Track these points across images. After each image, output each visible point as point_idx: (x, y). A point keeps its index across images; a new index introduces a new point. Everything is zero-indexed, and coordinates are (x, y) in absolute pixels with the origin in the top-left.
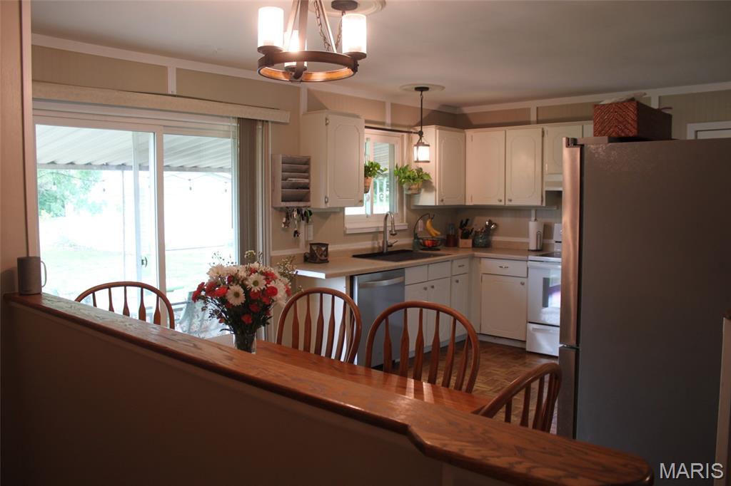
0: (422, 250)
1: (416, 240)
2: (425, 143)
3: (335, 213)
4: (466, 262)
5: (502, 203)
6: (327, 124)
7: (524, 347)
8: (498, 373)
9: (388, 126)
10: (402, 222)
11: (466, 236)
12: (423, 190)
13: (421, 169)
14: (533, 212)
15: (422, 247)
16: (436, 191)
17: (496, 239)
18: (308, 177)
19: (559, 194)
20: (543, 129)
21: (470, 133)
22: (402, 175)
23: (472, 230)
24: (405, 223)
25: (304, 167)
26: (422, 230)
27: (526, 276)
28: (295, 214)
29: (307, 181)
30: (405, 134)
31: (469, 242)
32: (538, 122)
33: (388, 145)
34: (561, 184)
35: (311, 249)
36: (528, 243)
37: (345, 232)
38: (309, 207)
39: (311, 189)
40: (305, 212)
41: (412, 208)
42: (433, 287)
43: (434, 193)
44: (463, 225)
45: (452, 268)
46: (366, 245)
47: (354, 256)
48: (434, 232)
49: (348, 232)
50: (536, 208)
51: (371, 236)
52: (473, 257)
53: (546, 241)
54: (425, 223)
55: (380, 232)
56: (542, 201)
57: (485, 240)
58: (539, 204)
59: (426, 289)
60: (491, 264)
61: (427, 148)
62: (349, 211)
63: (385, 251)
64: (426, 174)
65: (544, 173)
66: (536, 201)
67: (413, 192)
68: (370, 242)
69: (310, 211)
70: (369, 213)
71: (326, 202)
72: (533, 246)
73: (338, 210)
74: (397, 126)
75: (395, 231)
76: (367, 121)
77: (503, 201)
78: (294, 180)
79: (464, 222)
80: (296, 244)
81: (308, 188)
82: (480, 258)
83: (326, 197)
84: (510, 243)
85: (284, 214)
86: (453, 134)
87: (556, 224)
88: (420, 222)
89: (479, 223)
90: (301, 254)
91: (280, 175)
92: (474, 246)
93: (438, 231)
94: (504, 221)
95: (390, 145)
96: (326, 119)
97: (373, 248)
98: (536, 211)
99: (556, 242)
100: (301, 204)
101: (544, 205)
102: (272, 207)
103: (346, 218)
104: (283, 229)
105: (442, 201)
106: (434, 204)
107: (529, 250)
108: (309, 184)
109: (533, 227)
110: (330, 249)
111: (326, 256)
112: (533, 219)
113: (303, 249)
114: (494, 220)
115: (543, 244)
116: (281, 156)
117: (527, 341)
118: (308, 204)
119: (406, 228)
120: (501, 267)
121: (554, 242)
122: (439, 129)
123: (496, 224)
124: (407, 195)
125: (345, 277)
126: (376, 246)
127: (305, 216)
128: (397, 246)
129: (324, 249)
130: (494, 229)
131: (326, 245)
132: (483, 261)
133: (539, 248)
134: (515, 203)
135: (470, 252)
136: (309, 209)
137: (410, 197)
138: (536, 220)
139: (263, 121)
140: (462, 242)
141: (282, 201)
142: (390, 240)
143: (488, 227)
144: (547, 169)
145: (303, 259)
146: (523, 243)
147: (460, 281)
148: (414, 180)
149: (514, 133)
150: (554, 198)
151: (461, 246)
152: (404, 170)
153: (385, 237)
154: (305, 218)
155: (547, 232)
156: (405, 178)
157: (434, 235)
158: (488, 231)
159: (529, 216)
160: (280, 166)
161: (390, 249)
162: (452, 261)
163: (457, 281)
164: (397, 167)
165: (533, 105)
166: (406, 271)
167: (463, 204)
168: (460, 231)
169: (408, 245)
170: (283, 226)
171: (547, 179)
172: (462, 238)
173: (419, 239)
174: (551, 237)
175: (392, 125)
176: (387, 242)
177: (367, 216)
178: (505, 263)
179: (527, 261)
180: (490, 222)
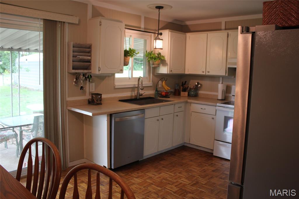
0: (160, 97)
1: (156, 92)
2: (161, 38)
3: (109, 76)
4: (183, 105)
5: (204, 73)
6: (100, 25)
7: (212, 152)
8: (195, 170)
9: (142, 29)
10: (150, 82)
11: (184, 90)
12: (161, 65)
13: (160, 53)
14: (221, 79)
15: (160, 96)
16: (168, 65)
17: (201, 92)
18: (90, 56)
19: (235, 69)
20: (228, 33)
21: (188, 35)
22: (150, 56)
23: (188, 88)
24: (151, 82)
25: (88, 50)
26: (161, 86)
27: (215, 114)
28: (81, 76)
29: (89, 58)
30: (153, 34)
31: (186, 93)
32: (226, 29)
33: (143, 40)
34: (236, 64)
35: (92, 97)
36: (217, 96)
37: (114, 87)
38: (90, 73)
39: (92, 63)
40: (88, 76)
41: (156, 74)
42: (162, 119)
43: (167, 67)
44: (183, 84)
45: (174, 108)
46: (127, 94)
47: (120, 101)
48: (167, 88)
49: (116, 87)
50: (223, 77)
51: (131, 89)
52: (187, 102)
53: (227, 95)
54: (162, 83)
55: (136, 87)
56: (226, 73)
57: (195, 93)
58: (224, 74)
59: (158, 120)
60: (197, 106)
61: (162, 41)
62: (117, 76)
63: (138, 98)
64: (163, 56)
65: (228, 58)
66: (222, 72)
67: (156, 66)
68: (130, 93)
69: (91, 75)
70: (130, 77)
71: (99, 71)
72: (220, 97)
73: (110, 75)
74: (147, 29)
75: (143, 87)
76: (126, 25)
77: (205, 72)
78: (81, 57)
79: (184, 83)
80: (84, 93)
81: (90, 62)
82: (191, 103)
83: (99, 68)
84: (208, 95)
85: (75, 77)
86: (179, 35)
87: (233, 86)
88: (160, 82)
89: (193, 83)
90: (87, 99)
91: (71, 54)
92: (189, 95)
93: (169, 87)
94: (205, 83)
95: (144, 40)
96: (100, 22)
97: (132, 96)
98: (223, 78)
99: (233, 96)
100: (86, 71)
101: (227, 75)
102: (68, 72)
103: (115, 79)
104: (75, 85)
105: (171, 71)
106: (167, 73)
107: (218, 99)
108: (91, 60)
109: (221, 87)
110: (103, 96)
111: (101, 100)
112: (221, 82)
113: (88, 97)
114: (200, 82)
115: (226, 96)
116: (72, 43)
117: (214, 150)
118: (90, 71)
119: (152, 85)
120: (201, 108)
121: (232, 96)
122: (170, 32)
123: (201, 85)
124: (153, 67)
125: (106, 115)
126: (134, 95)
127: (88, 78)
128: (145, 95)
129: (99, 97)
130: (200, 87)
131: (101, 95)
132: (192, 105)
133: (223, 99)
134: (212, 73)
135: (186, 99)
136: (91, 74)
137: (154, 68)
138: (222, 83)
139: (61, 22)
140: (182, 93)
141: (73, 69)
142: (141, 92)
143: (197, 86)
144: (229, 55)
145: (87, 102)
146: (214, 95)
147: (178, 116)
148: (155, 59)
149: (212, 35)
150: (232, 71)
151: (181, 96)
152: (150, 54)
153: (138, 90)
154: (88, 79)
155: (228, 90)
156: (151, 58)
157: (167, 90)
158: (197, 88)
159: (219, 81)
160: (72, 49)
161: (141, 97)
162: (175, 105)
163: (177, 116)
164: (147, 52)
165: (223, 20)
166: (146, 110)
167: (184, 73)
168: (182, 88)
169: (152, 94)
170: (74, 83)
171: (229, 61)
172: (182, 91)
173: (159, 91)
174: (230, 93)
175: (145, 29)
176: (139, 93)
177: (129, 78)
178: (204, 107)
179: (216, 106)
180: (198, 83)
